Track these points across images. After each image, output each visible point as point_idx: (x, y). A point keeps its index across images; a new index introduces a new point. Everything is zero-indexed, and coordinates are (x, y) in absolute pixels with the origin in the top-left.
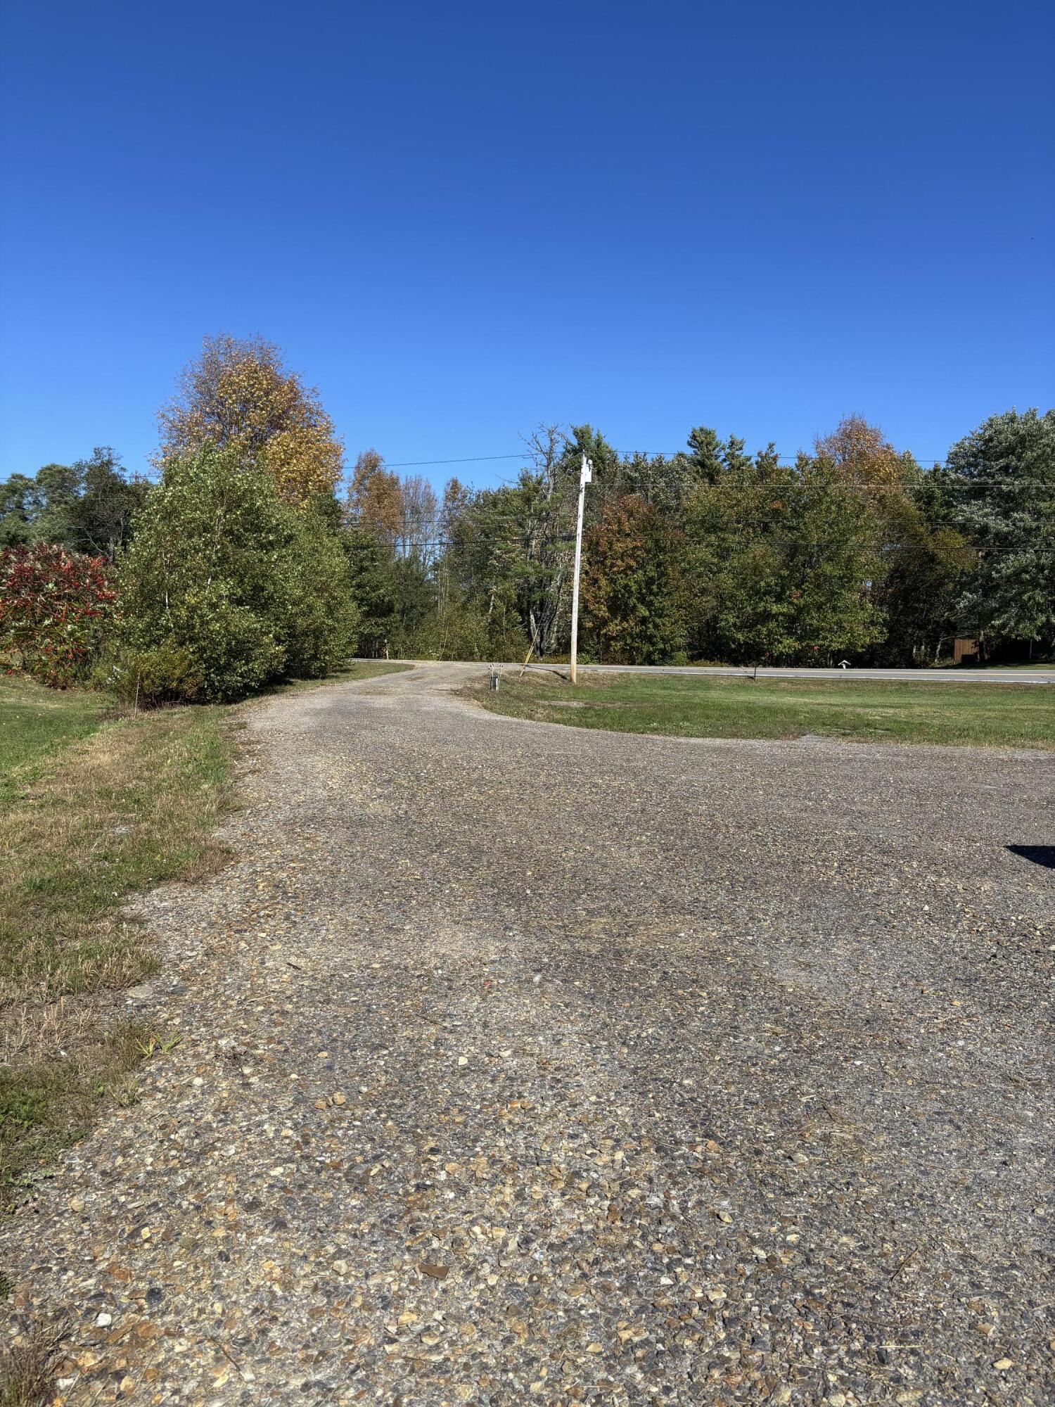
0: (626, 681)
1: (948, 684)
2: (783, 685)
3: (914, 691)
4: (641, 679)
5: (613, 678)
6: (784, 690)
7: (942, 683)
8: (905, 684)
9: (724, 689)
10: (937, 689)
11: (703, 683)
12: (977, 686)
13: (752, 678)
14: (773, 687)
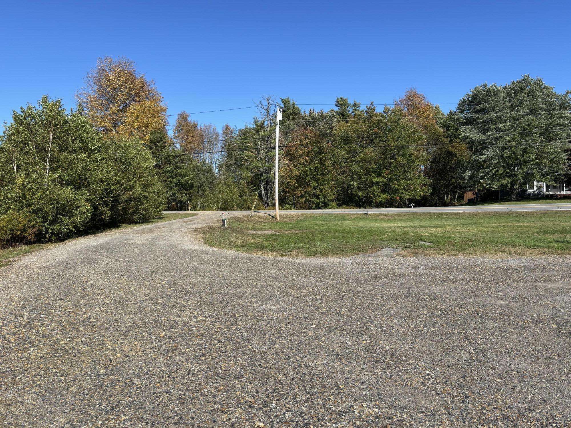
0: (305, 218)
1: (463, 214)
2: (382, 217)
3: (446, 218)
4: (312, 217)
5: (298, 216)
6: (382, 219)
7: (460, 213)
8: (441, 214)
9: (353, 220)
10: (457, 216)
11: (343, 218)
12: (477, 214)
13: (366, 214)
14: (377, 218)
